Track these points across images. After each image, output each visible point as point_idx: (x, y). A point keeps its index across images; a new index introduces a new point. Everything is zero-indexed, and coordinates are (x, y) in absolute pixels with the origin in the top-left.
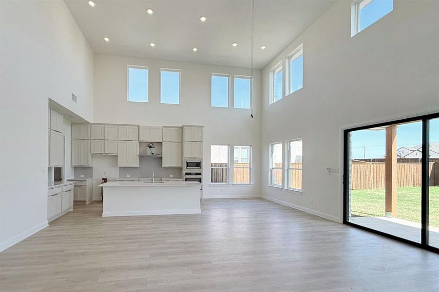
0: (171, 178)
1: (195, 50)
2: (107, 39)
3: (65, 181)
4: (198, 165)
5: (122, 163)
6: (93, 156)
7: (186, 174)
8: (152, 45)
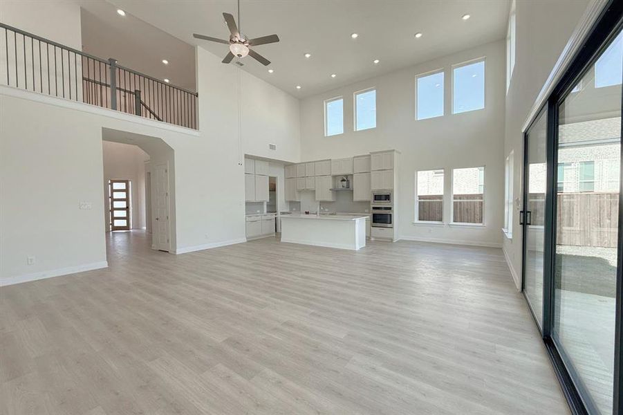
0: (366, 213)
1: (376, 62)
2: (299, 87)
3: (279, 213)
4: (387, 197)
5: (319, 197)
6: (300, 192)
7: (374, 208)
8: (334, 76)
